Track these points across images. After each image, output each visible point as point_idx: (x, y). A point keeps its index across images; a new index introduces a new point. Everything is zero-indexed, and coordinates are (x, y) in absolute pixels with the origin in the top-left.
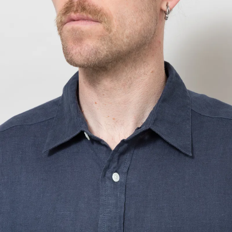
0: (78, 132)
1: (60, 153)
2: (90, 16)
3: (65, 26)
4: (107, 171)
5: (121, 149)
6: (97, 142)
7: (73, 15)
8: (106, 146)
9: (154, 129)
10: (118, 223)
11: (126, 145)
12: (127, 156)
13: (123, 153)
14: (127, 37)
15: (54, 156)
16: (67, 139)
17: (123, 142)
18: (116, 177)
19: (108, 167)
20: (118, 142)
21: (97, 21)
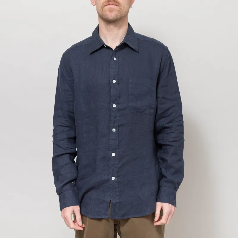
0: (102, 45)
1: (95, 53)
2: (117, 4)
3: (106, 7)
4: (112, 57)
5: (117, 49)
6: (108, 48)
7: (111, 3)
8: (112, 49)
9: (127, 43)
10: (116, 73)
11: (117, 48)
12: (118, 52)
13: (116, 51)
14: (125, 12)
15: (92, 55)
16: (98, 48)
17: (117, 47)
18: (115, 59)
19: (112, 56)
20: (115, 47)
21: (118, 6)
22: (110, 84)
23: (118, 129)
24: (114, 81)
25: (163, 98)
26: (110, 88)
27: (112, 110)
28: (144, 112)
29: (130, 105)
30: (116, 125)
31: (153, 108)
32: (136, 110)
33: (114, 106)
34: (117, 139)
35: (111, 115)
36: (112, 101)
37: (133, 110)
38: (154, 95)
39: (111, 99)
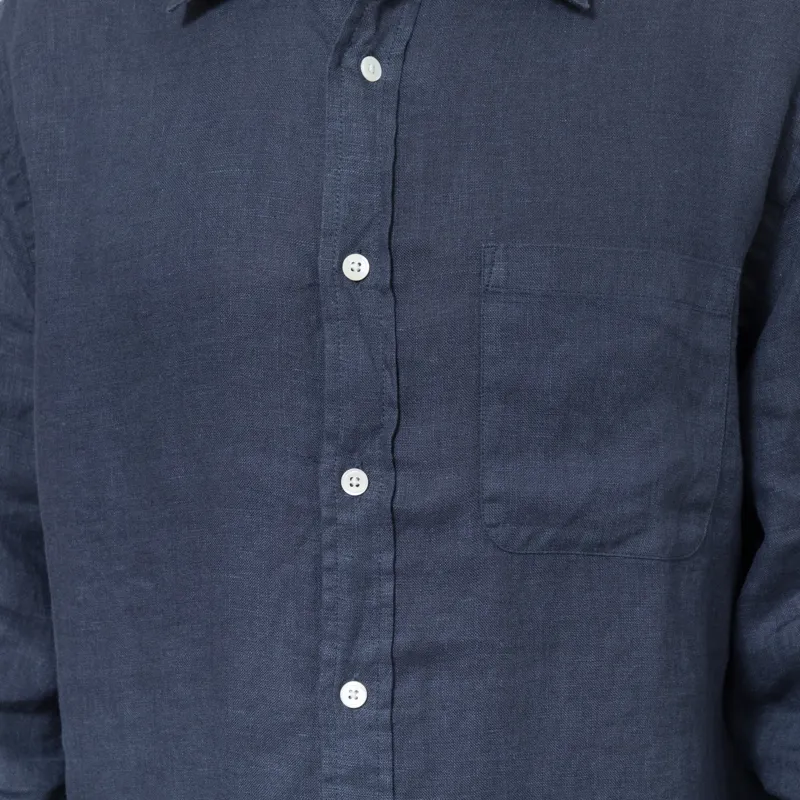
19: (348, 41)
22: (314, 285)
23: (386, 686)
24: (356, 267)
26: (319, 325)
27: (332, 521)
28: (618, 543)
29: (491, 485)
30: (367, 649)
31: (700, 506)
32: (549, 533)
33: (354, 482)
34: (377, 771)
35: (328, 559)
36: (332, 436)
37: (524, 533)
38: (720, 387)
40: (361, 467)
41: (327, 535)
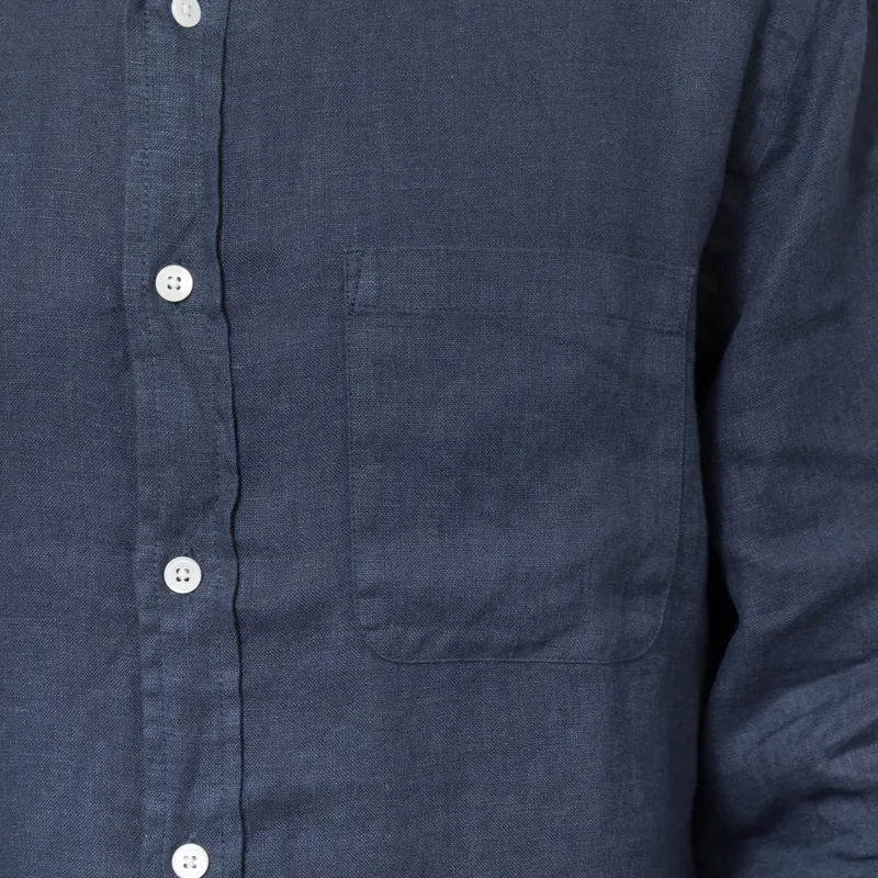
18: (186, 10)
22: (118, 310)
23: (234, 850)
24: (175, 283)
25: (796, 457)
26: (127, 367)
27: (154, 629)
29: (368, 572)
30: (208, 799)
33: (183, 575)
35: (149, 681)
36: (150, 515)
37: (414, 636)
38: (674, 429)
39: (145, 491)
40: (192, 554)
41: (149, 647)
